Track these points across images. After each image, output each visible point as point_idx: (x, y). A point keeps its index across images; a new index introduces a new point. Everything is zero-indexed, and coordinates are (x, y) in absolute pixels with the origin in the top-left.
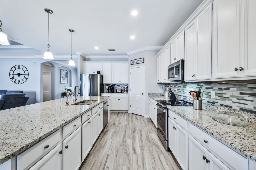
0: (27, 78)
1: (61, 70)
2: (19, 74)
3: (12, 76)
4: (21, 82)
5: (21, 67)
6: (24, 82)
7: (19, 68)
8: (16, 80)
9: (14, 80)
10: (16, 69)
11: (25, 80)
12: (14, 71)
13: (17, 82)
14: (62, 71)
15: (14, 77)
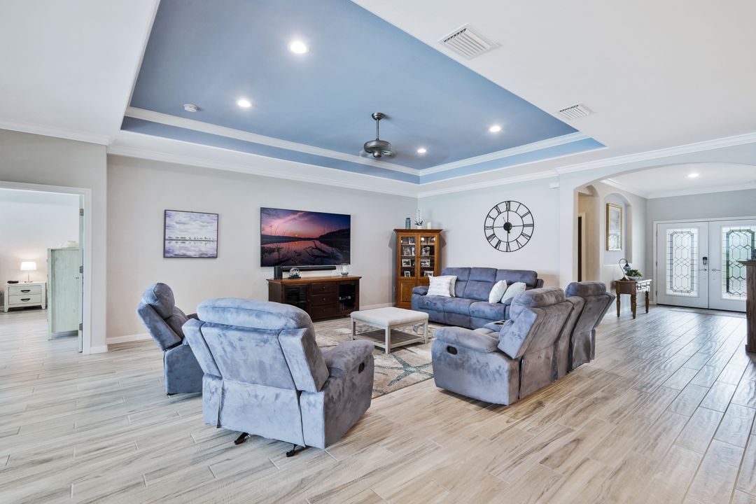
0: (528, 236)
1: (607, 205)
2: (507, 227)
3: (489, 232)
4: (514, 246)
5: (514, 206)
6: (520, 246)
7: (508, 210)
8: (500, 242)
9: (494, 242)
10: (500, 213)
11: (522, 240)
12: (494, 219)
13: (503, 246)
14: (610, 207)
15: (494, 234)
